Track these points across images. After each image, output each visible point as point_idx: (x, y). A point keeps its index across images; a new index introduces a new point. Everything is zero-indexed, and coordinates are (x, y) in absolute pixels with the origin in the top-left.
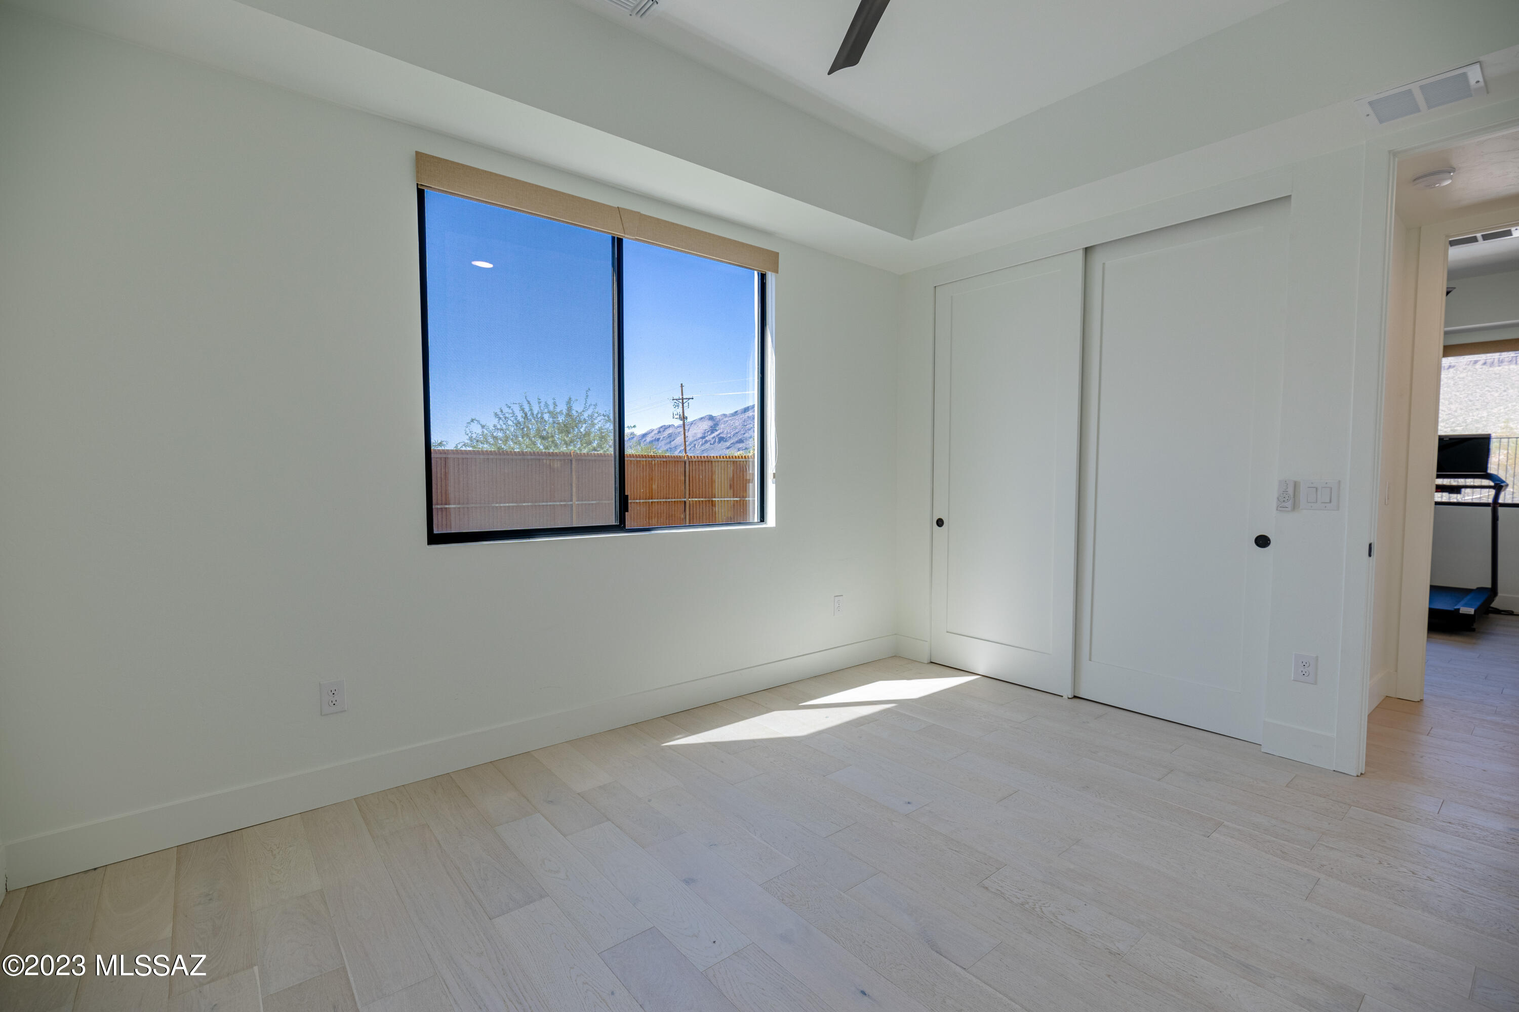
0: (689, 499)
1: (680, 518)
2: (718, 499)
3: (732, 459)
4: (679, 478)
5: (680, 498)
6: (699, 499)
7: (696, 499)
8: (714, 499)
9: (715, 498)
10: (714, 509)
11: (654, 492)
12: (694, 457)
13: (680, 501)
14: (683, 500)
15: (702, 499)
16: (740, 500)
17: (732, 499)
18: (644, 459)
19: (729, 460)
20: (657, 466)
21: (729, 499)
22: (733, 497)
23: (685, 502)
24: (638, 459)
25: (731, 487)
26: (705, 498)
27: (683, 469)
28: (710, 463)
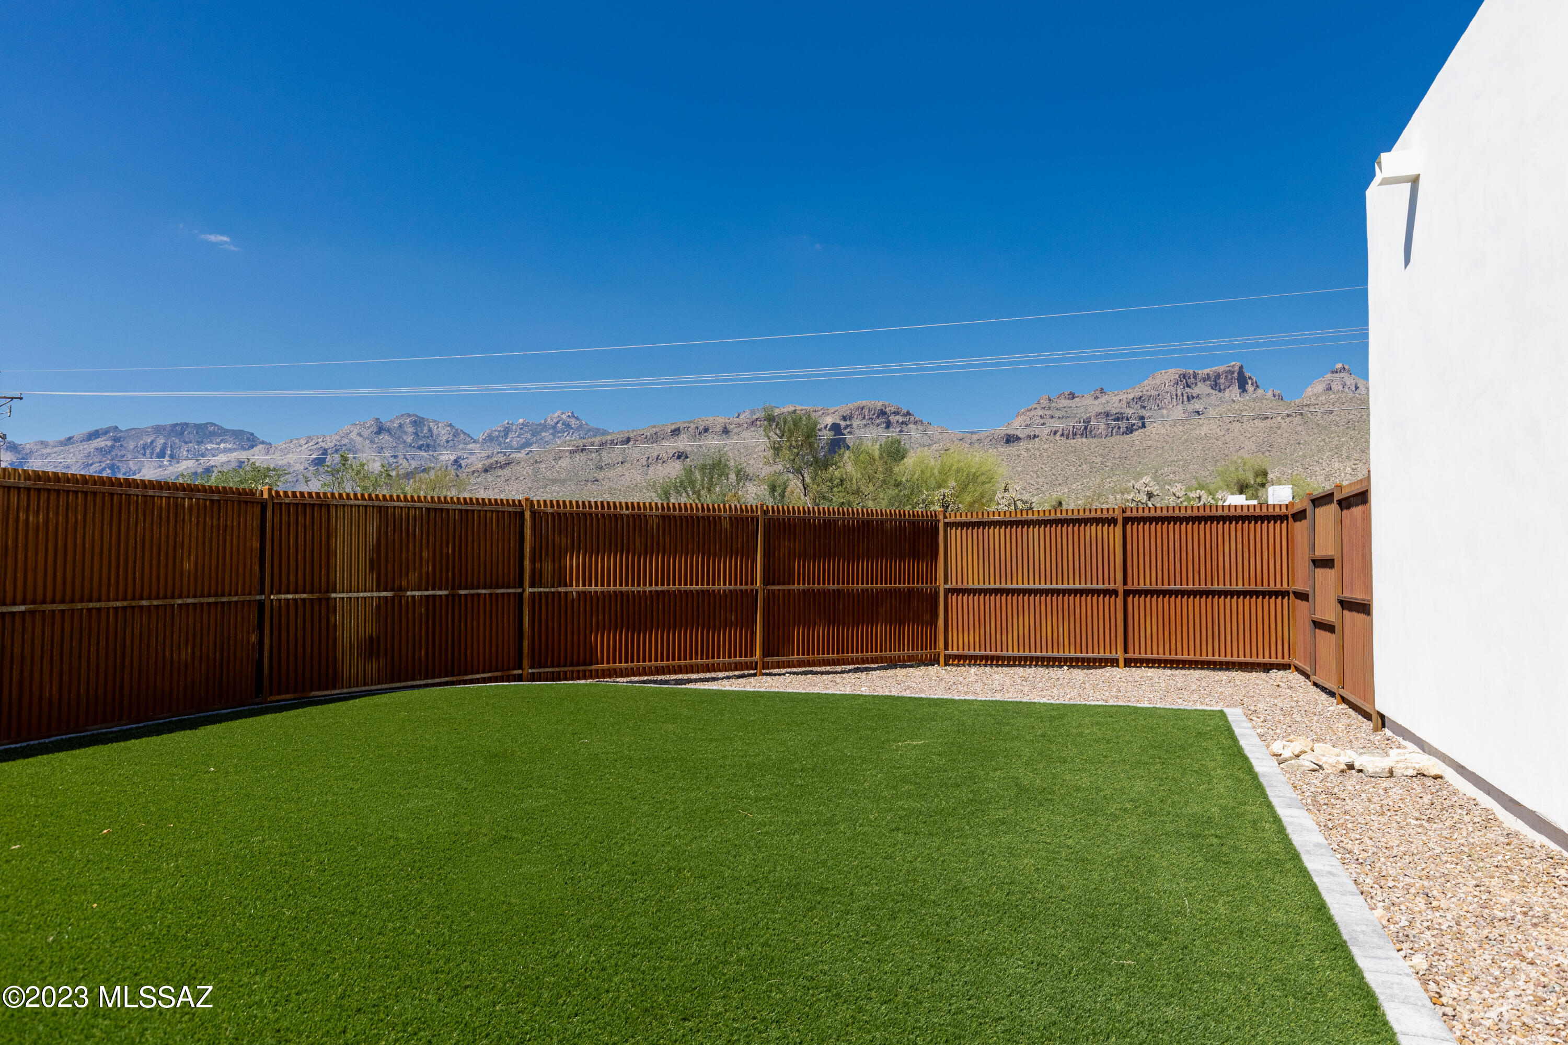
0: (272, 597)
1: (249, 642)
2: (341, 595)
3: (377, 503)
4: (248, 544)
5: (250, 594)
6: (297, 596)
7: (290, 596)
8: (333, 595)
9: (335, 592)
10: (333, 619)
11: (185, 579)
12: (286, 493)
13: (249, 601)
14: (258, 597)
15: (304, 596)
16: (393, 597)
17: (375, 594)
18: (165, 494)
19: (370, 503)
20: (195, 511)
21: (368, 594)
22: (378, 590)
23: (261, 604)
24: (150, 492)
25: (374, 565)
26: (312, 592)
27: (257, 523)
28: (323, 508)
